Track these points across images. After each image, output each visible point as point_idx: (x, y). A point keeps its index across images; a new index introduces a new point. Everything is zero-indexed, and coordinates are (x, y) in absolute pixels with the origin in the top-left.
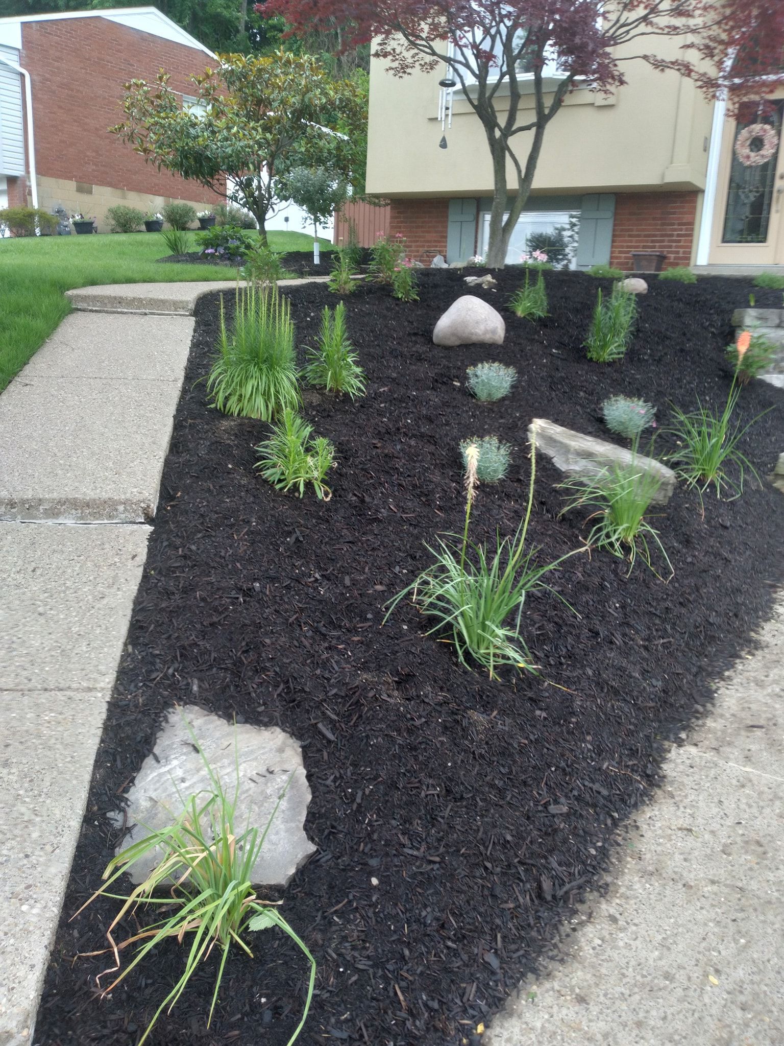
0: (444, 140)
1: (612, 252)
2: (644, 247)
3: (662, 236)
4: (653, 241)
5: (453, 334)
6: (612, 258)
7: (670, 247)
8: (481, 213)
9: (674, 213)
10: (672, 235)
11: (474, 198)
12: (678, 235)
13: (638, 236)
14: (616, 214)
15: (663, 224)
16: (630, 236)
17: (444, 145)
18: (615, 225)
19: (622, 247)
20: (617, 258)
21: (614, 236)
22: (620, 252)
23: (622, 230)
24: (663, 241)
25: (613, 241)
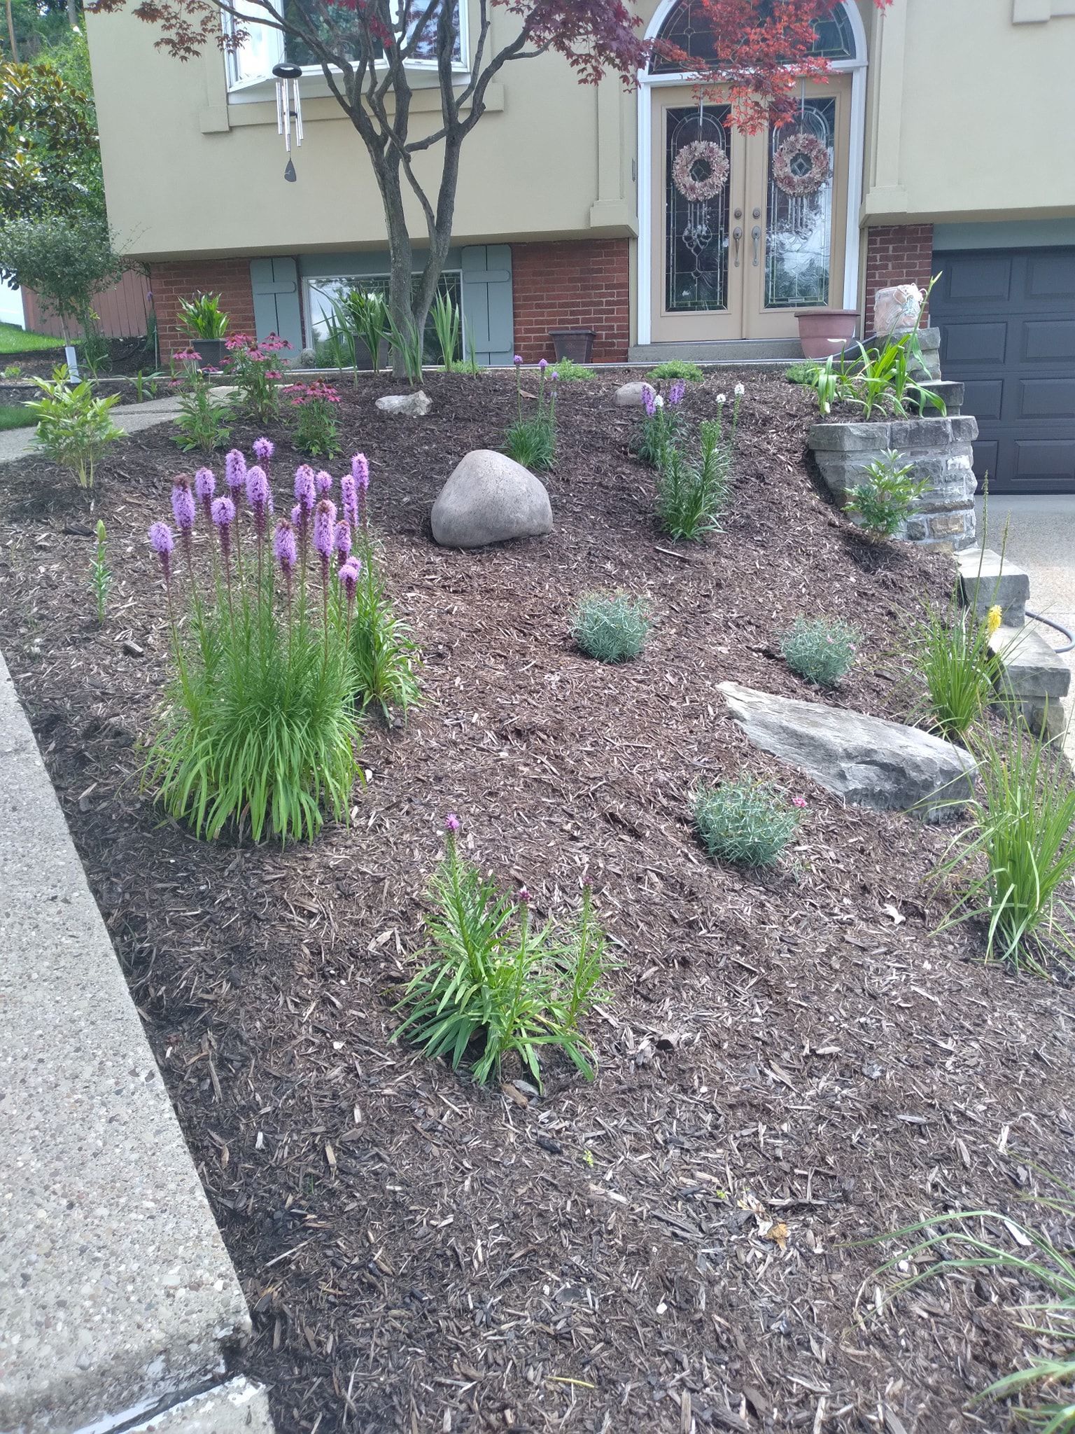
0: (290, 167)
1: (515, 332)
2: (561, 322)
3: (584, 304)
4: (572, 313)
5: (480, 526)
6: (516, 339)
7: (600, 320)
8: (304, 280)
9: (600, 271)
10: (601, 303)
11: (292, 257)
12: (608, 303)
13: (552, 306)
14: (514, 276)
15: (585, 288)
16: (538, 306)
17: (291, 175)
18: (514, 291)
19: (531, 323)
20: (524, 339)
21: (515, 307)
22: (527, 331)
23: (526, 299)
24: (588, 312)
25: (515, 315)
